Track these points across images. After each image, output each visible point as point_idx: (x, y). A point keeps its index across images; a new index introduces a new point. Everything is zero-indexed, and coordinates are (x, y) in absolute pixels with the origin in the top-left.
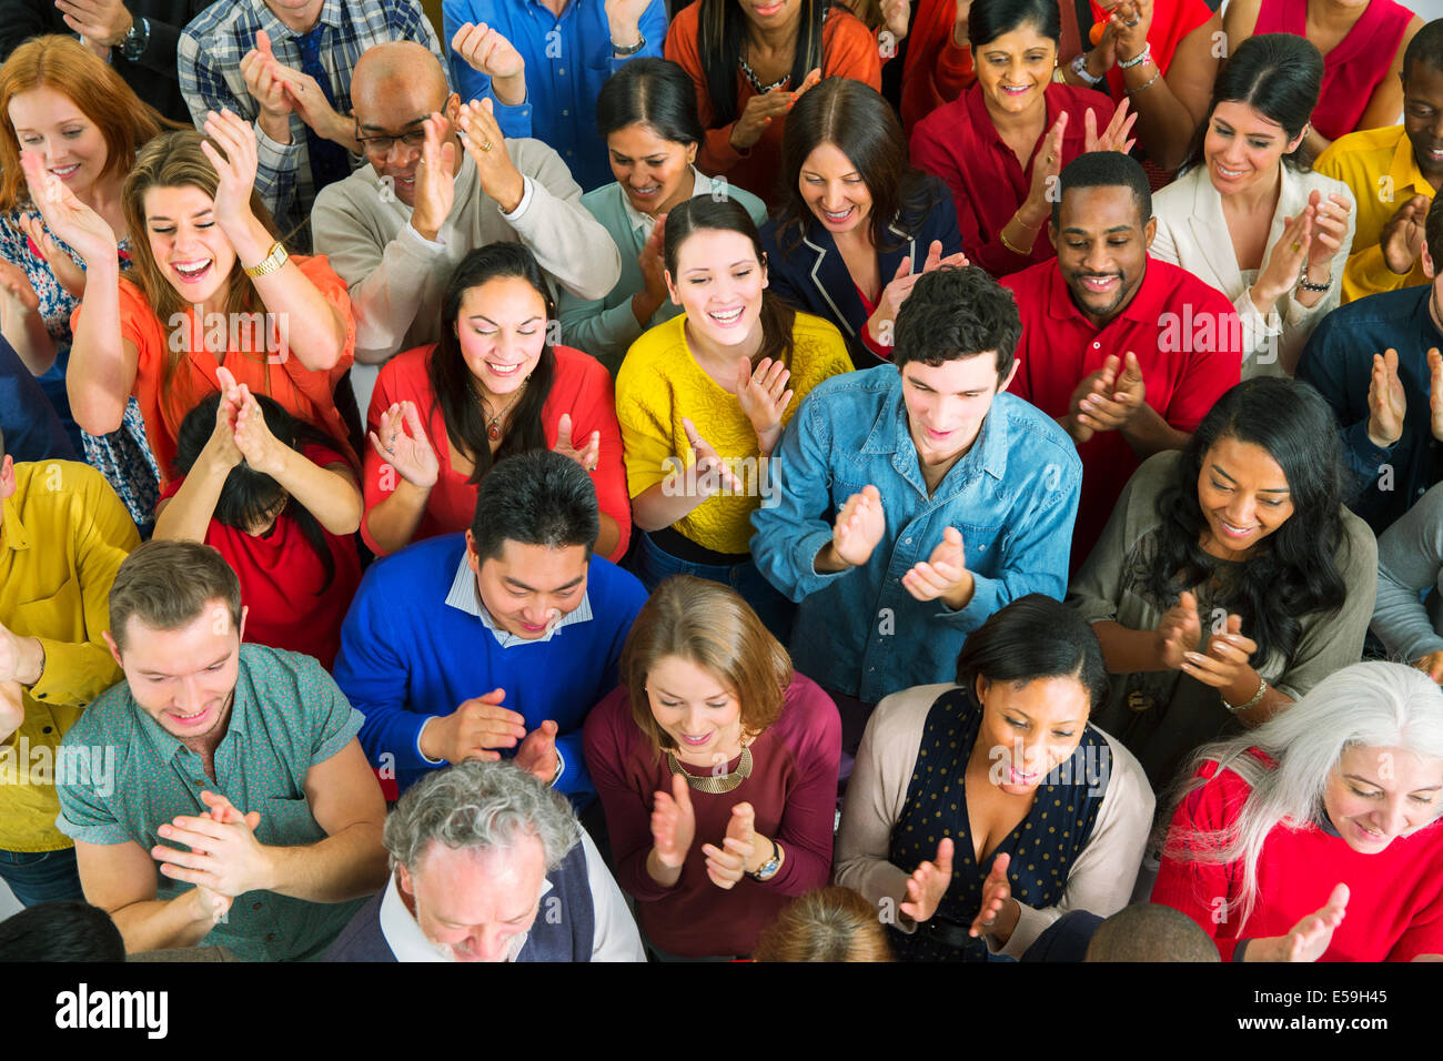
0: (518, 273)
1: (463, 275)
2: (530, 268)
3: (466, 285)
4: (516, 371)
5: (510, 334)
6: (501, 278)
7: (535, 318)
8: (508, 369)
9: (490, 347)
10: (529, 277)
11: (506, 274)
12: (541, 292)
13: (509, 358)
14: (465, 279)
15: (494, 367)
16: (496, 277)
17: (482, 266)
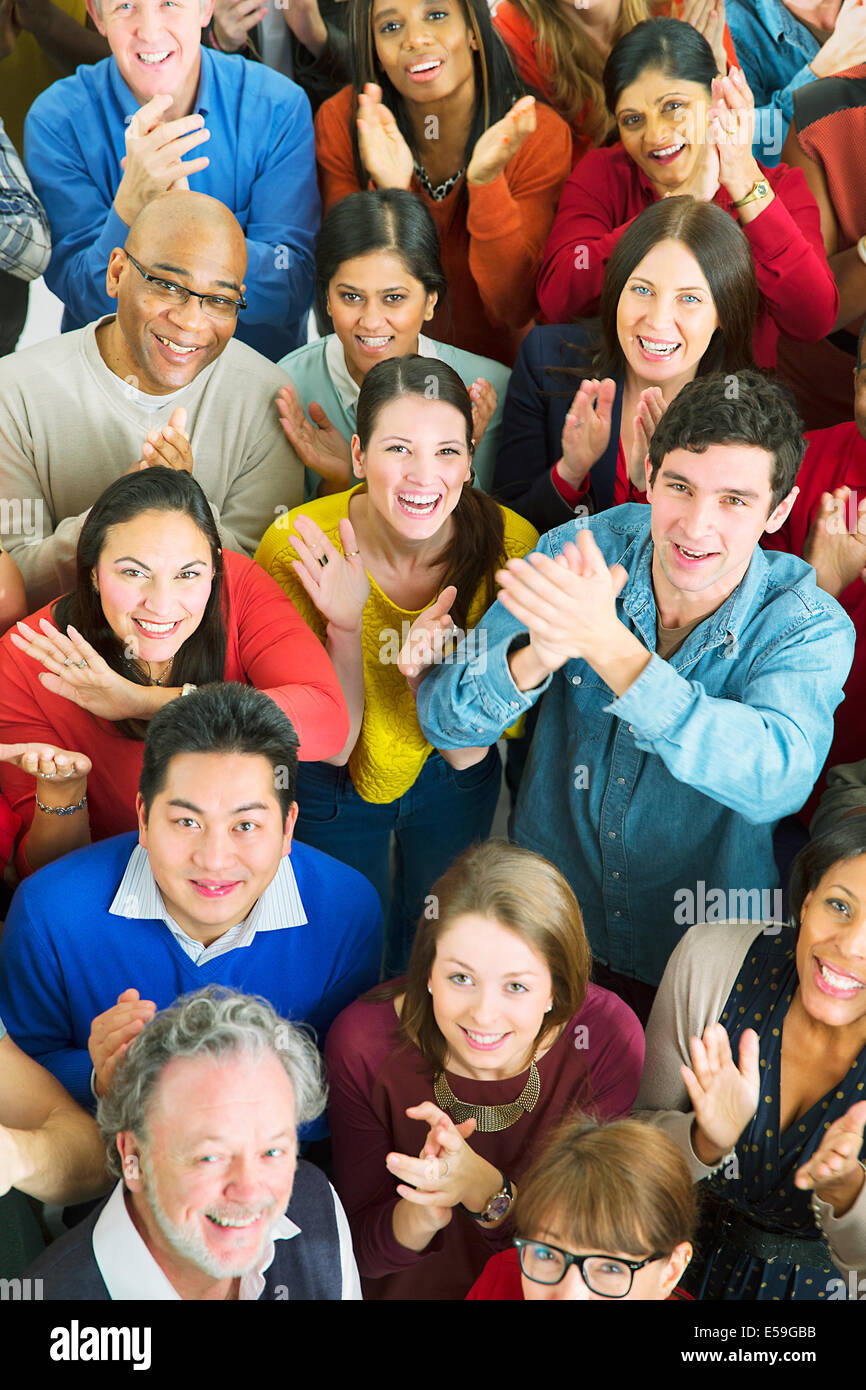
0: (178, 506)
1: (107, 508)
2: (192, 501)
3: (111, 521)
4: (172, 631)
5: (166, 581)
6: (156, 512)
7: (200, 562)
8: (163, 628)
9: (139, 599)
10: (192, 511)
11: (162, 507)
12: (207, 533)
13: (164, 611)
14: (109, 513)
15: (143, 624)
16: (149, 511)
17: (133, 497)
